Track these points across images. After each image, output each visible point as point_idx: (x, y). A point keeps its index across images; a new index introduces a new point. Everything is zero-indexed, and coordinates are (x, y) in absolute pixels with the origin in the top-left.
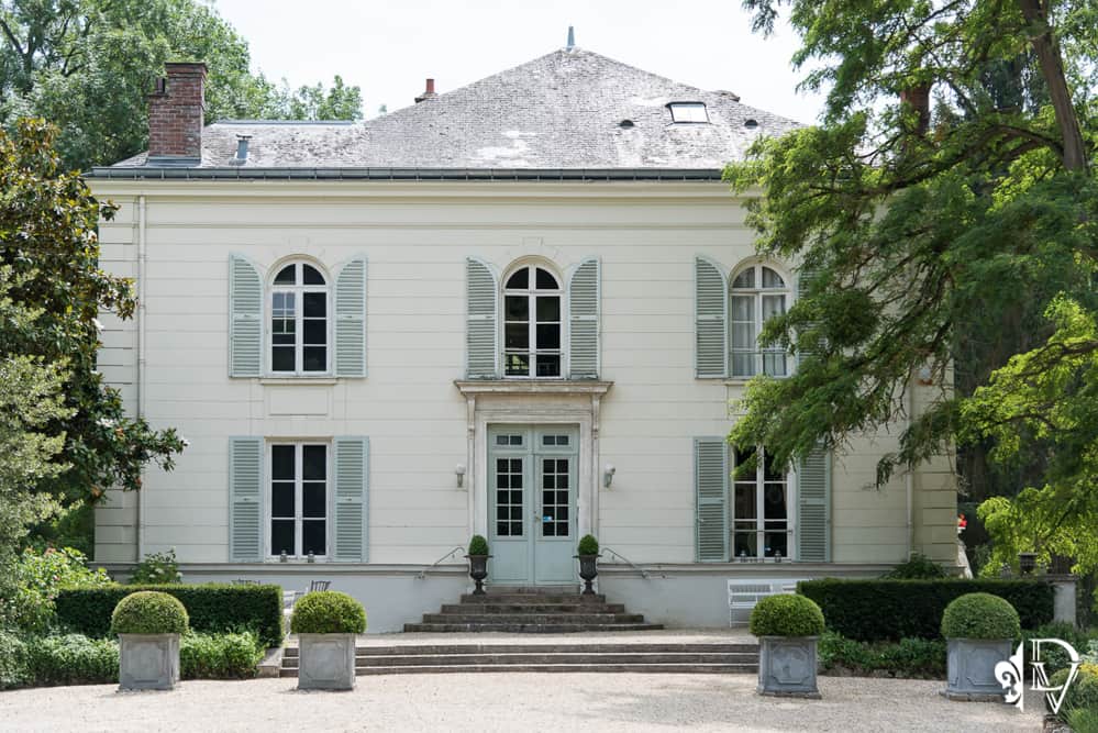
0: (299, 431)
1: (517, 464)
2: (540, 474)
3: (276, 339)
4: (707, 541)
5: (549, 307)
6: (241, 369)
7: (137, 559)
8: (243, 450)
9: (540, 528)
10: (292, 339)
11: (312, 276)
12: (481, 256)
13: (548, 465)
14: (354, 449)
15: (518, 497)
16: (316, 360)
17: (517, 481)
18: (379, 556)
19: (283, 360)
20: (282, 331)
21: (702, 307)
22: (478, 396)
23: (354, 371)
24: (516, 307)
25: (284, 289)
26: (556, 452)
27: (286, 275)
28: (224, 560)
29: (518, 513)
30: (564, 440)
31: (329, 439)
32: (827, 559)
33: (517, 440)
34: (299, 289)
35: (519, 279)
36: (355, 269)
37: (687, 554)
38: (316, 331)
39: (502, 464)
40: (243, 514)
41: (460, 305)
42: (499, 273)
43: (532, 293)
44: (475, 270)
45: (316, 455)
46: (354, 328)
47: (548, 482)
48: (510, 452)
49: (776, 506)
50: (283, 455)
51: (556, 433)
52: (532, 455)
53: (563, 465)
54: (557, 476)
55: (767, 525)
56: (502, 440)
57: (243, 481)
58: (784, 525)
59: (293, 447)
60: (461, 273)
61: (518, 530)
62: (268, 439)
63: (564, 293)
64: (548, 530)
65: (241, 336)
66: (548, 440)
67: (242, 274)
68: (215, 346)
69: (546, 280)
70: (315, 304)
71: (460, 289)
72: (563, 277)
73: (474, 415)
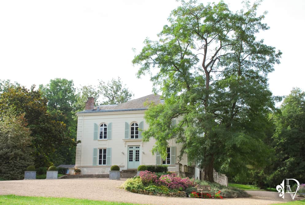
0: (103, 147)
1: (132, 151)
2: (135, 152)
3: (100, 134)
5: (137, 128)
6: (95, 138)
7: (81, 165)
8: (95, 150)
9: (135, 160)
10: (102, 134)
11: (105, 125)
12: (127, 122)
13: (136, 151)
14: (110, 149)
15: (132, 156)
16: (105, 137)
17: (132, 154)
19: (101, 137)
22: (126, 141)
23: (110, 138)
24: (132, 129)
25: (101, 127)
26: (137, 149)
27: (102, 126)
28: (92, 165)
29: (132, 158)
30: (139, 147)
31: (107, 148)
33: (132, 148)
34: (104, 127)
35: (133, 125)
36: (110, 124)
37: (155, 164)
38: (105, 133)
39: (130, 151)
40: (95, 159)
41: (124, 129)
42: (130, 123)
43: (135, 126)
44: (126, 124)
45: (105, 150)
46: (110, 132)
47: (136, 154)
48: (131, 149)
50: (101, 151)
51: (137, 146)
52: (134, 150)
53: (138, 151)
54: (138, 153)
55: (167, 159)
56: (130, 148)
57: (95, 154)
58: (170, 159)
59: (102, 150)
60: (124, 124)
61: (132, 161)
62: (99, 148)
63: (139, 126)
64: (136, 160)
65: (95, 134)
66: (136, 148)
67: (96, 125)
68: (92, 136)
69: (137, 125)
70: (105, 129)
71: (124, 126)
72: (138, 124)
73: (126, 144)
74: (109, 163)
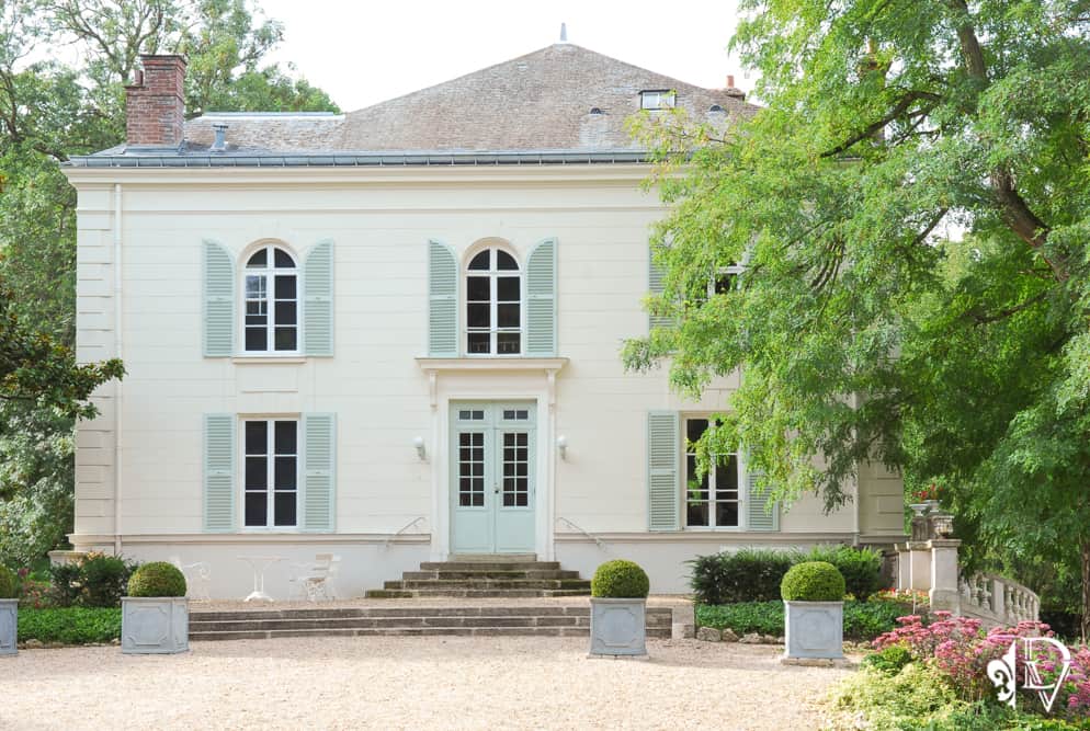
0: (271, 408)
1: (479, 438)
2: (500, 448)
3: (249, 320)
4: (659, 510)
5: (510, 288)
6: (215, 348)
7: (115, 530)
8: (217, 425)
9: (500, 498)
10: (264, 320)
11: (283, 259)
12: (448, 238)
13: (509, 438)
14: (322, 424)
15: (479, 469)
16: (286, 340)
17: (479, 454)
18: (346, 526)
19: (255, 340)
20: (254, 312)
21: (655, 285)
22: (440, 373)
23: (323, 351)
24: (477, 288)
25: (257, 272)
26: (515, 426)
27: (259, 259)
28: (194, 529)
29: (479, 484)
30: (523, 415)
31: (299, 415)
32: (775, 528)
33: (479, 415)
34: (270, 272)
35: (481, 261)
36: (322, 253)
37: (640, 525)
38: (286, 312)
39: (464, 438)
40: (217, 487)
41: (423, 286)
42: (462, 253)
43: (493, 273)
44: (438, 254)
45: (287, 431)
46: (322, 308)
47: (508, 455)
48: (471, 427)
49: (726, 477)
50: (255, 431)
51: (516, 408)
52: (494, 433)
53: (523, 438)
54: (517, 449)
55: (719, 496)
56: (464, 415)
57: (217, 453)
58: (735, 495)
59: (265, 423)
60: (423, 255)
61: (479, 501)
62: (242, 415)
63: (522, 273)
64: (508, 501)
65: (215, 315)
66: (508, 415)
67: (215, 256)
68: (190, 327)
69: (506, 261)
70: (286, 286)
71: (423, 270)
72: (522, 260)
73: (435, 391)
74: (321, 513)
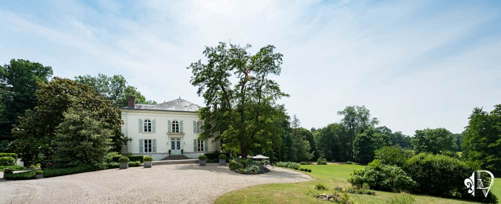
0: (148, 138)
2: (177, 143)
4: (195, 150)
5: (177, 125)
6: (140, 131)
7: (127, 153)
8: (141, 140)
10: (147, 128)
11: (149, 121)
12: (170, 120)
14: (155, 140)
16: (150, 130)
17: (174, 144)
18: (158, 152)
19: (146, 130)
20: (145, 127)
21: (194, 125)
22: (169, 135)
23: (154, 132)
24: (174, 125)
25: (146, 123)
26: (178, 141)
27: (146, 121)
28: (138, 153)
29: (174, 147)
31: (152, 139)
32: (208, 151)
33: (174, 139)
34: (148, 122)
35: (174, 122)
36: (154, 121)
37: (193, 151)
38: (150, 127)
40: (141, 148)
41: (167, 125)
42: (172, 121)
45: (150, 141)
46: (154, 127)
48: (173, 141)
49: (202, 146)
50: (146, 141)
51: (178, 139)
52: (176, 141)
54: (179, 143)
55: (201, 148)
56: (172, 139)
57: (141, 144)
60: (167, 122)
61: (174, 149)
62: (144, 139)
63: (179, 124)
64: (178, 149)
65: (140, 128)
67: (140, 121)
68: (137, 129)
69: (177, 122)
70: (150, 124)
72: (179, 122)
73: (168, 137)
74: (155, 151)
